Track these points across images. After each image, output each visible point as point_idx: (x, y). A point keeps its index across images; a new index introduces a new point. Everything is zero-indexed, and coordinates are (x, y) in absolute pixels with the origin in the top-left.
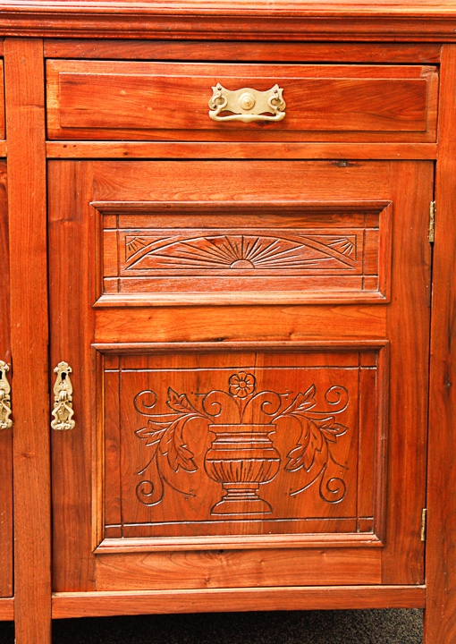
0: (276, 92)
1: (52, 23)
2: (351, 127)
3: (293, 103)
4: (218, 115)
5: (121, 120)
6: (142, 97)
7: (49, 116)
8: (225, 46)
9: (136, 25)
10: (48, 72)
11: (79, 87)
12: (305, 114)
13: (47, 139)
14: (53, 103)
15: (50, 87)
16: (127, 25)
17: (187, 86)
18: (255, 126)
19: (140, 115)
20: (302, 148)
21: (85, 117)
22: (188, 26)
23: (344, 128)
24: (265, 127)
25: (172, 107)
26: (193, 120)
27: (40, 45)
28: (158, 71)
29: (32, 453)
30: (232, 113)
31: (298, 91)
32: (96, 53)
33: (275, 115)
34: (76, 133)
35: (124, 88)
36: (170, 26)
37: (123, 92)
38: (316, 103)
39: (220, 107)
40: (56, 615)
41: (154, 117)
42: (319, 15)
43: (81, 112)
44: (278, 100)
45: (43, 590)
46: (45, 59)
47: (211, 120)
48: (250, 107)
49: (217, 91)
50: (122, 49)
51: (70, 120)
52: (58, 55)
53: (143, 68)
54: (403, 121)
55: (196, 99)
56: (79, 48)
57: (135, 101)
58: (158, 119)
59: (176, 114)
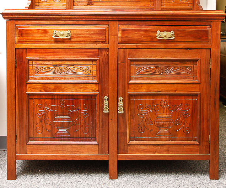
0: (172, 32)
1: (120, 17)
2: (190, 41)
3: (176, 35)
4: (159, 38)
5: (135, 39)
6: (140, 34)
7: (119, 38)
8: (160, 22)
9: (139, 17)
10: (119, 28)
11: (126, 32)
12: (179, 37)
13: (118, 44)
14: (120, 35)
15: (119, 31)
16: (137, 17)
17: (151, 31)
18: (167, 40)
19: (140, 38)
20: (178, 45)
21: (127, 38)
22: (152, 17)
23: (189, 41)
24: (170, 41)
25: (148, 36)
26: (152, 39)
27: (117, 22)
28: (144, 28)
29: (113, 119)
30: (162, 37)
31: (178, 32)
32: (130, 24)
33: (172, 38)
34: (125, 42)
35: (136, 32)
36: (148, 17)
37: (136, 33)
38: (182, 35)
39: (159, 36)
40: (119, 159)
41: (143, 38)
42: (183, 15)
43: (126, 37)
44: (173, 34)
45: (115, 153)
46: (118, 25)
47: (157, 39)
48: (166, 36)
49: (158, 32)
50: (136, 23)
51: (123, 39)
52: (121, 24)
53: (141, 27)
54: (203, 39)
55: (153, 34)
56: (126, 23)
57: (139, 35)
58: (144, 39)
59: (148, 38)
